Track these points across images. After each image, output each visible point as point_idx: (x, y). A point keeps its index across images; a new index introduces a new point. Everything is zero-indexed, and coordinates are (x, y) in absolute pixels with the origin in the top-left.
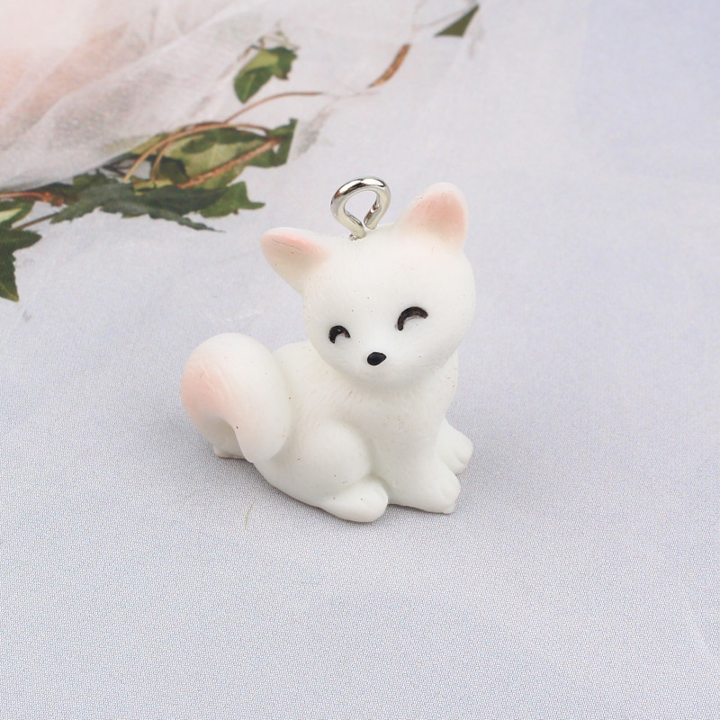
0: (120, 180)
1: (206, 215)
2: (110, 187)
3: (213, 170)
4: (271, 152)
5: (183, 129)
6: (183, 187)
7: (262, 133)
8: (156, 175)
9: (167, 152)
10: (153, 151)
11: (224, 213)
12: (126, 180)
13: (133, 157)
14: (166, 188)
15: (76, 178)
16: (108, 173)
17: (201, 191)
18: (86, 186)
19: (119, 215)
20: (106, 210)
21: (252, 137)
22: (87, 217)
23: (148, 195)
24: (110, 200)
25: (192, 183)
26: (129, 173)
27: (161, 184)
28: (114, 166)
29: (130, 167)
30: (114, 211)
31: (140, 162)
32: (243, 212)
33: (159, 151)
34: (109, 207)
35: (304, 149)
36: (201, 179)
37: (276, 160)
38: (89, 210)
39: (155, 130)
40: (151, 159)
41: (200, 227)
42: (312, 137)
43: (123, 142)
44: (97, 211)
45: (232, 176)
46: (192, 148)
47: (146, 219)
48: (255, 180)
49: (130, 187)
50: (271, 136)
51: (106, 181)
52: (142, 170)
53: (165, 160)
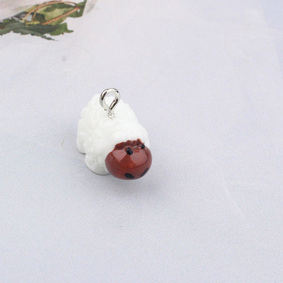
0: (21, 21)
1: (52, 35)
2: (16, 24)
3: (55, 18)
4: (77, 12)
5: (45, 3)
6: (44, 24)
7: (74, 5)
8: (34, 20)
9: (38, 12)
10: (33, 11)
11: (59, 34)
12: (23, 21)
13: (26, 13)
14: (37, 25)
15: (4, 20)
16: (16, 19)
17: (50, 26)
18: (8, 23)
19: (19, 34)
20: (15, 32)
21: (70, 6)
22: (8, 34)
23: (31, 27)
24: (17, 28)
25: (47, 23)
26: (24, 19)
27: (35, 23)
28: (18, 16)
29: (24, 17)
30: (18, 32)
31: (28, 14)
32: (66, 34)
33: (35, 11)
34: (16, 31)
35: (89, 11)
36: (51, 21)
37: (79, 15)
38: (9, 32)
39: (34, 3)
40: (32, 14)
41: (49, 39)
42: (92, 7)
43: (22, 7)
44: (11, 32)
45: (62, 20)
46: (47, 10)
47: (29, 36)
48: (70, 22)
49: (24, 24)
50: (77, 6)
51: (15, 21)
52: (29, 18)
53: (37, 14)
